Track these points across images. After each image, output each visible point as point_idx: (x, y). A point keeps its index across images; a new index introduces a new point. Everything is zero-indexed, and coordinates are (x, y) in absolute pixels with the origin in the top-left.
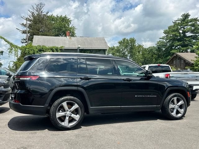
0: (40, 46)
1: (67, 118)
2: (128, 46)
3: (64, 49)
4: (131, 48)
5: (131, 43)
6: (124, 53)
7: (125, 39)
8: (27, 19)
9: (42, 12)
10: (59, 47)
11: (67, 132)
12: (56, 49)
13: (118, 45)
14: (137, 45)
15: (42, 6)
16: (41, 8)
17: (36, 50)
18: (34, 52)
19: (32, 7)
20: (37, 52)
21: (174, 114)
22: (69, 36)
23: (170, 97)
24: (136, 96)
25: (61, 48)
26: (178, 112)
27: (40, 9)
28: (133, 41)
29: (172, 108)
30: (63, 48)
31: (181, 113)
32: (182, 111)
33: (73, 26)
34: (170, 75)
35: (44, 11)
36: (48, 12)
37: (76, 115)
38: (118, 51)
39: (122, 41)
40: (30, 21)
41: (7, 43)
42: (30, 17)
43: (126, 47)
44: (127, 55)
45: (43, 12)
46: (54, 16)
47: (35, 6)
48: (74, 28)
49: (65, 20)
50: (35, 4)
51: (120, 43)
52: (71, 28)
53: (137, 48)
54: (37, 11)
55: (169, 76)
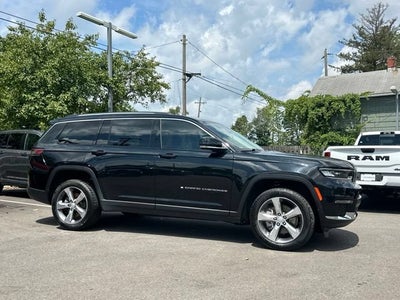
24: (182, 187)
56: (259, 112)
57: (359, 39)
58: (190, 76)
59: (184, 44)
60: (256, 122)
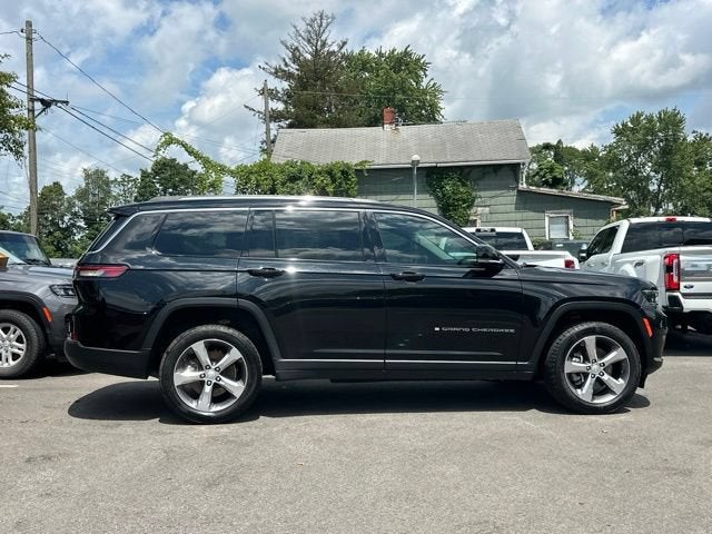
0: (292, 164)
1: (208, 389)
2: (653, 140)
3: (368, 170)
4: (666, 152)
5: (664, 129)
6: (635, 172)
7: (639, 115)
8: (276, 73)
9: (324, 44)
10: (355, 162)
11: (203, 428)
12: (343, 172)
13: (612, 140)
14: (690, 138)
15: (324, 25)
16: (322, 30)
17: (280, 178)
18: (274, 185)
19: (294, 30)
20: (283, 184)
21: (584, 393)
22: (390, 123)
23: (568, 335)
24: (437, 329)
25: (359, 168)
26: (602, 388)
27: (319, 35)
28: (672, 122)
29: (578, 374)
30: (367, 167)
31: (613, 393)
32: (619, 384)
33: (432, 83)
34: (682, 257)
35: (333, 39)
36: (344, 43)
37: (237, 380)
38: (611, 162)
39: (629, 124)
40: (288, 76)
41: (192, 158)
42: (286, 65)
43: (644, 147)
44: (648, 178)
45: (329, 42)
46: (369, 54)
47: (302, 27)
48: (435, 91)
49: (406, 64)
50: (303, 19)
51: (618, 132)
52: (424, 92)
53: (690, 149)
54: (309, 41)
55: (675, 261)
56: (88, 176)
57: (293, 68)
58: (46, 104)
59: (29, 40)
60: (82, 195)
